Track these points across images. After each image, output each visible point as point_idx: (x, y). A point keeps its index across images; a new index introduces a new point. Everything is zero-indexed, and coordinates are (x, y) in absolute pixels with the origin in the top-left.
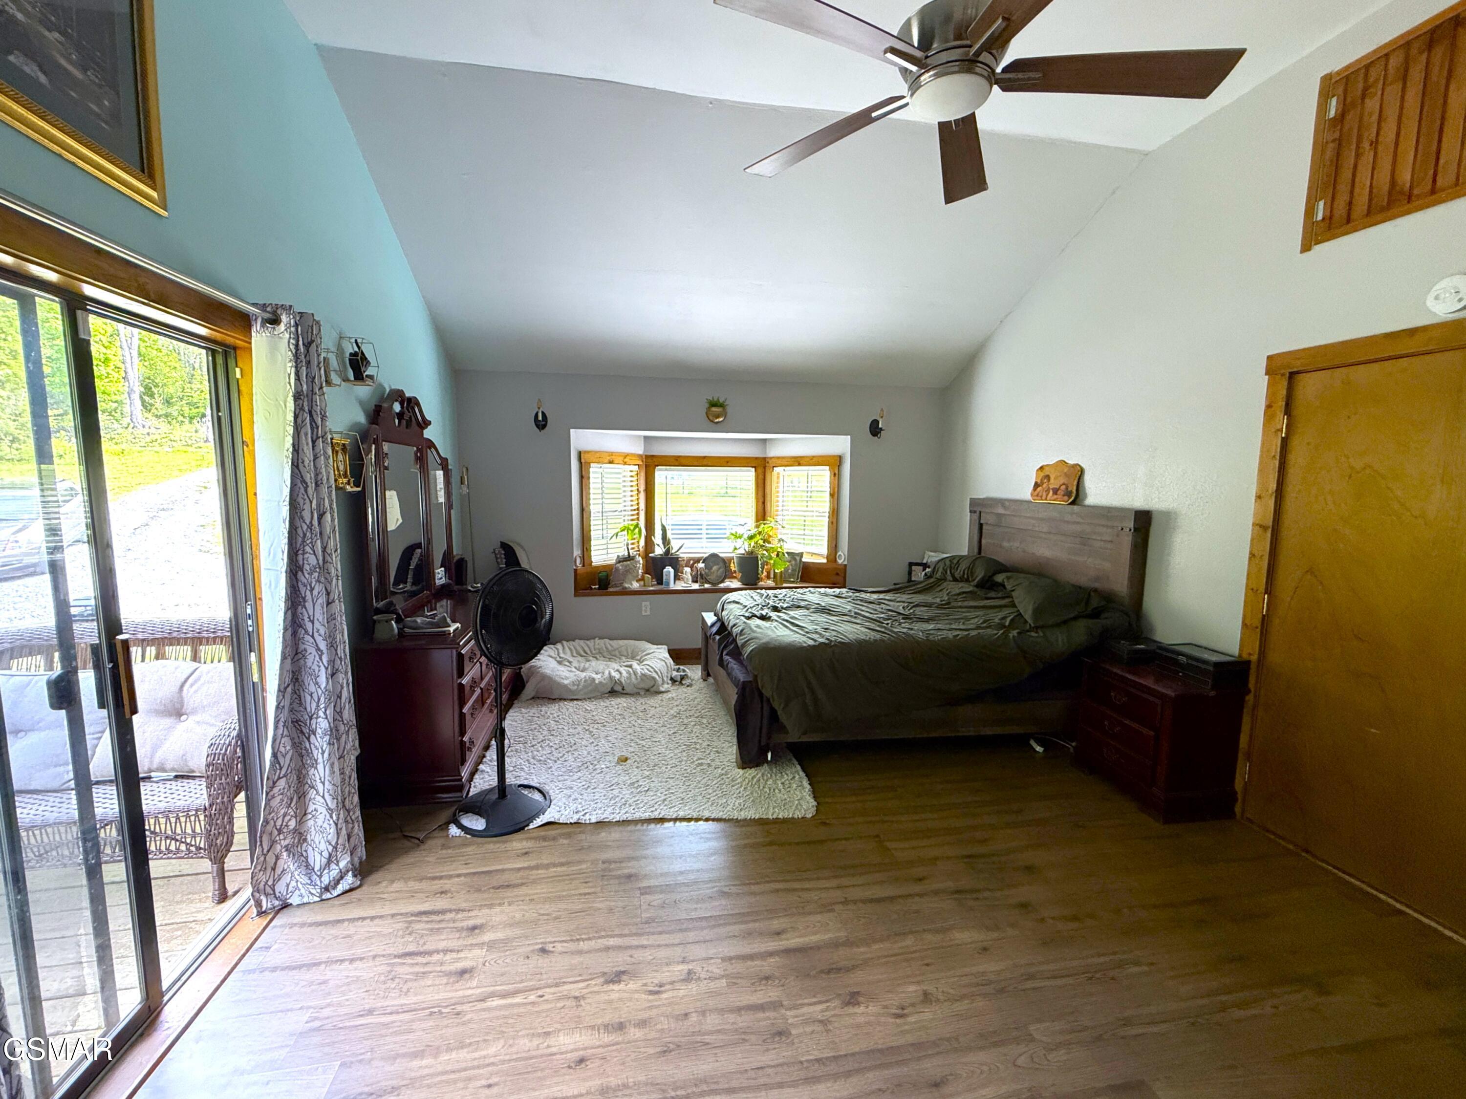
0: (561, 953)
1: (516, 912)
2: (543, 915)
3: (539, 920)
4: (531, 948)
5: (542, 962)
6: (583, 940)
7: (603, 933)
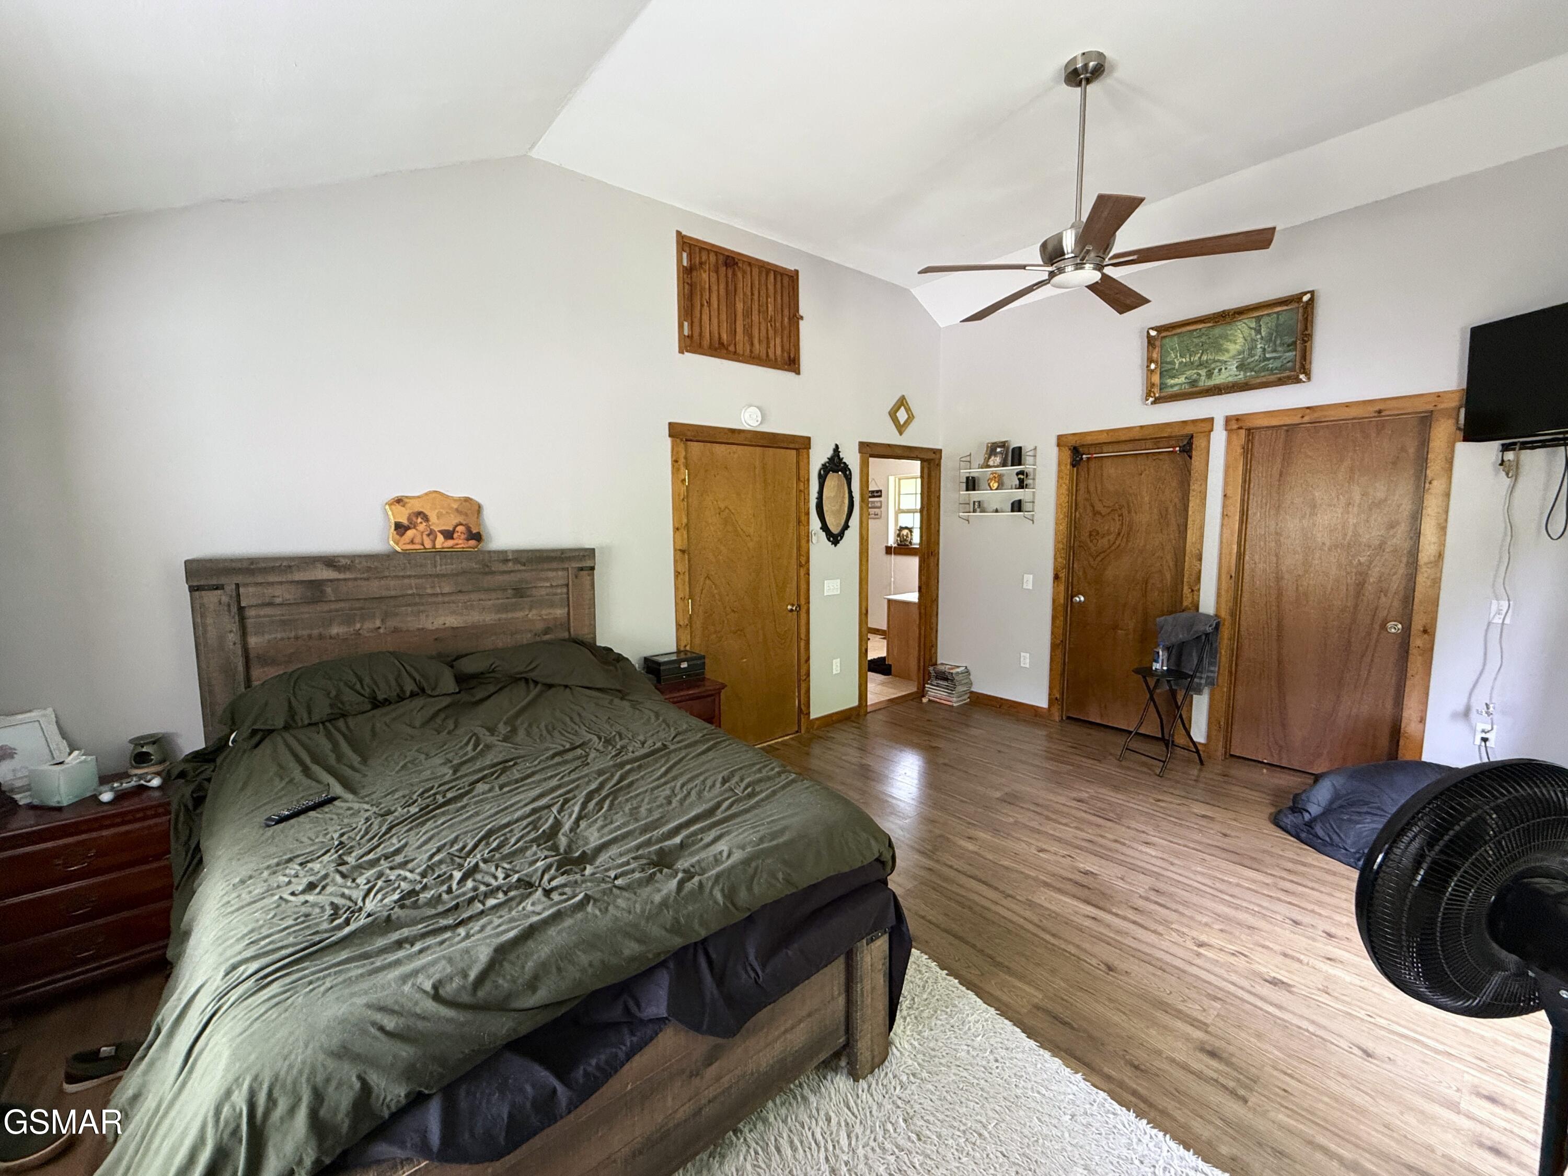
0: (1095, 957)
1: (1154, 1038)
2: (1124, 1013)
3: (1130, 1011)
4: (1120, 977)
5: (1116, 963)
6: (1070, 953)
7: (1049, 946)
